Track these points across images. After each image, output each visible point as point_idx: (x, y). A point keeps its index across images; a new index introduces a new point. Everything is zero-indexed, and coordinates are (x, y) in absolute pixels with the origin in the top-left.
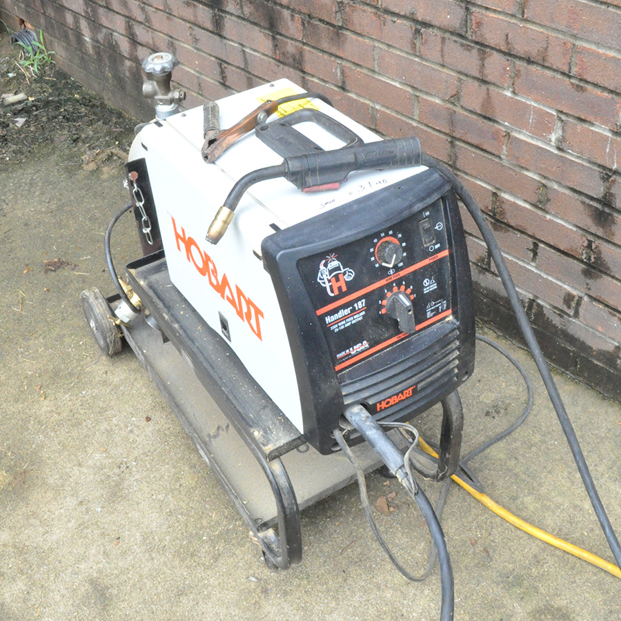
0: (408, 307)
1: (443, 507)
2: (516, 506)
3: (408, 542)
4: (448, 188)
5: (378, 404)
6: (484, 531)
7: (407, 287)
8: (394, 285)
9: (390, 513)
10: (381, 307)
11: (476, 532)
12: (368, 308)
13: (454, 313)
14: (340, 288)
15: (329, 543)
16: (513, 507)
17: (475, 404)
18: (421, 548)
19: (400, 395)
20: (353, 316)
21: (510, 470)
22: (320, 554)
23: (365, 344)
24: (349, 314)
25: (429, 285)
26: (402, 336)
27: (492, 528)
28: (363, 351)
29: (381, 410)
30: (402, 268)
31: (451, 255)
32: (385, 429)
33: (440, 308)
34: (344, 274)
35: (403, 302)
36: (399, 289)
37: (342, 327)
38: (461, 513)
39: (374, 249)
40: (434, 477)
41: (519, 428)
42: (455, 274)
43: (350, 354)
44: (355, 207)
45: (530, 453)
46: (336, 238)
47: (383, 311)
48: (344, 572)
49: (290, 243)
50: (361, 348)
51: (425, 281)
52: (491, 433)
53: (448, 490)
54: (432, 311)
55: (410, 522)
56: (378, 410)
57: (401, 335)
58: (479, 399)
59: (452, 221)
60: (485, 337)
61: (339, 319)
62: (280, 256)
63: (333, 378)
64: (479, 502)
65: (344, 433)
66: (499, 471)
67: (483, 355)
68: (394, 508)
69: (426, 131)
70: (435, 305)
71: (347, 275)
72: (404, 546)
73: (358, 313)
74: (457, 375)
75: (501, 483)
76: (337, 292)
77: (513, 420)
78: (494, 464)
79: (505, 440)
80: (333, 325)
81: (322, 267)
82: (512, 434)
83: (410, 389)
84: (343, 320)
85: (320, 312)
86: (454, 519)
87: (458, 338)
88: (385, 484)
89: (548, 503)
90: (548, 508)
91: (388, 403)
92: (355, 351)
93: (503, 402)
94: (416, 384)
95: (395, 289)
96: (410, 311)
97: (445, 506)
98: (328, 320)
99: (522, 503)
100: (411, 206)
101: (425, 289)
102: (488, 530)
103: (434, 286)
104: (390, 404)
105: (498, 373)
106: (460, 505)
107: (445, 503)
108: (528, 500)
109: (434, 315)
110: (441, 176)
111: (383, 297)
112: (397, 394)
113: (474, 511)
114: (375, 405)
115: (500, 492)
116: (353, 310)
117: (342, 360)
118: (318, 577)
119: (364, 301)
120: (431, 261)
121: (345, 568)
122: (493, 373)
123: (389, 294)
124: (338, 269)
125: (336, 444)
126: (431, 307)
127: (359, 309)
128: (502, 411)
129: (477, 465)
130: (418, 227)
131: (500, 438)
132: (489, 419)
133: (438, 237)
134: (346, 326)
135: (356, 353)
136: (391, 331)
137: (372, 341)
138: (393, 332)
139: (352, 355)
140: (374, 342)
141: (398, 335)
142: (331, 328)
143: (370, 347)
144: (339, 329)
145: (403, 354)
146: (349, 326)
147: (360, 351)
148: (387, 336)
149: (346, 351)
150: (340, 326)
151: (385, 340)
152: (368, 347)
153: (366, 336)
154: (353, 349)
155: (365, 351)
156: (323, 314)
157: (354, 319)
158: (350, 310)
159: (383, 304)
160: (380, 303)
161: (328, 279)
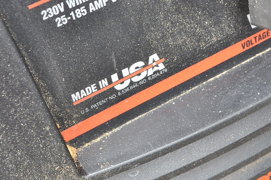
26: (254, 40)
28: (149, 83)
37: (79, 13)
43: (113, 91)
50: (143, 75)
57: (252, 38)
80: (50, 4)
92: (127, 83)
134: (92, 8)
135: (129, 86)
136: (227, 28)
137: (175, 55)
138: (232, 30)
139: (119, 94)
140: (181, 56)
141: (245, 38)
142: (42, 13)
143: (169, 69)
144: (71, 16)
145: (258, 89)
146: (102, 8)
147: (141, 81)
148: (215, 39)
149: (100, 82)
150: (74, 9)
151: (211, 51)
152: (165, 71)
153: (157, 40)
154: (121, 76)
155: (157, 82)
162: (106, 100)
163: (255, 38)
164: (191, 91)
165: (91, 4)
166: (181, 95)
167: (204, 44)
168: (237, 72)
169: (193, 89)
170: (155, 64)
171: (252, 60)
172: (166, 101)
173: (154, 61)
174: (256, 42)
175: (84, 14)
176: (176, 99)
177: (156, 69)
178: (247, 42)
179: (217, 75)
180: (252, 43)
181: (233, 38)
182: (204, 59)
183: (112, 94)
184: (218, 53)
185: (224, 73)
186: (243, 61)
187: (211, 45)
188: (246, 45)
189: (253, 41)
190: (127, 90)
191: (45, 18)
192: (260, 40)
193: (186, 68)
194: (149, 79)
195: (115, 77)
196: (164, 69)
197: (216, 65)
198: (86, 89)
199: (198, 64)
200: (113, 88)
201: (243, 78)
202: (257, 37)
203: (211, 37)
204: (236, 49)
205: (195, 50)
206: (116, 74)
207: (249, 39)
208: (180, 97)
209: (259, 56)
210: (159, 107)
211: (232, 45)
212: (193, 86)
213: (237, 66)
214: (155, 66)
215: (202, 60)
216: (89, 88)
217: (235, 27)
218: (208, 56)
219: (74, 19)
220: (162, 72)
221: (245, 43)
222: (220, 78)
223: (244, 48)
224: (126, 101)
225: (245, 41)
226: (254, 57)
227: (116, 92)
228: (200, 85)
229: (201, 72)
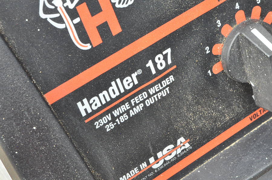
8: (237, 6)
10: (212, 59)
14: (103, 29)
20: (146, 89)
24: (135, 87)
28: (178, 159)
35: (259, 42)
36: (248, 13)
37: (123, 119)
43: (151, 170)
47: (217, 69)
50: (174, 154)
57: (257, 111)
61: (113, 100)
73: (160, 81)
76: (97, 40)
80: (101, 117)
84: (123, 103)
85: (57, 94)
92: (161, 162)
98: (85, 107)
111: (213, 37)
116: (145, 77)
119: (169, 51)
123: (227, 30)
127: (159, 72)
134: (132, 113)
135: (163, 164)
136: (237, 108)
137: (197, 135)
138: (241, 109)
139: (156, 171)
140: (202, 135)
141: (252, 113)
142: (95, 124)
143: (193, 146)
144: (117, 122)
145: (266, 154)
146: (139, 112)
147: (172, 159)
148: (228, 118)
149: (141, 165)
150: (118, 117)
151: (225, 128)
152: (190, 149)
153: (182, 127)
154: (156, 158)
155: (184, 158)
156: (69, 96)
157: (150, 96)
158: (138, 77)
159: (214, 53)
160: (208, 52)
161: (67, 8)
162: (146, 178)
163: (260, 111)
164: (212, 160)
165: (131, 111)
166: (204, 163)
167: (219, 123)
168: (248, 140)
169: (213, 157)
170: (182, 144)
171: (259, 128)
172: (192, 170)
173: (181, 143)
174: (261, 114)
175: (126, 119)
176: (201, 167)
177: (183, 148)
178: (254, 115)
179: (231, 144)
180: (258, 115)
181: (242, 114)
182: (221, 134)
183: (150, 172)
184: (231, 127)
185: (237, 142)
186: (252, 130)
187: (225, 123)
188: (253, 118)
189: (259, 113)
190: (162, 167)
191: (97, 127)
192: (264, 112)
193: (207, 143)
194: (178, 156)
195: (152, 160)
196: (190, 147)
197: (230, 137)
198: (131, 172)
199: (216, 139)
200: (151, 168)
201: (253, 145)
202: (261, 110)
203: (224, 117)
204: (246, 122)
205: (213, 128)
206: (153, 157)
207: (255, 113)
208: (203, 166)
209: (265, 124)
210: (187, 175)
211: (242, 119)
212: (213, 155)
213: (247, 135)
214: (182, 146)
215: (218, 135)
216: (133, 171)
217: (243, 107)
218: (223, 132)
219: (119, 123)
220: (188, 149)
221: (252, 116)
222: (234, 146)
223: (251, 120)
224: (161, 175)
225: (252, 114)
226: (260, 125)
227: (154, 170)
228: (219, 154)
229: (218, 144)
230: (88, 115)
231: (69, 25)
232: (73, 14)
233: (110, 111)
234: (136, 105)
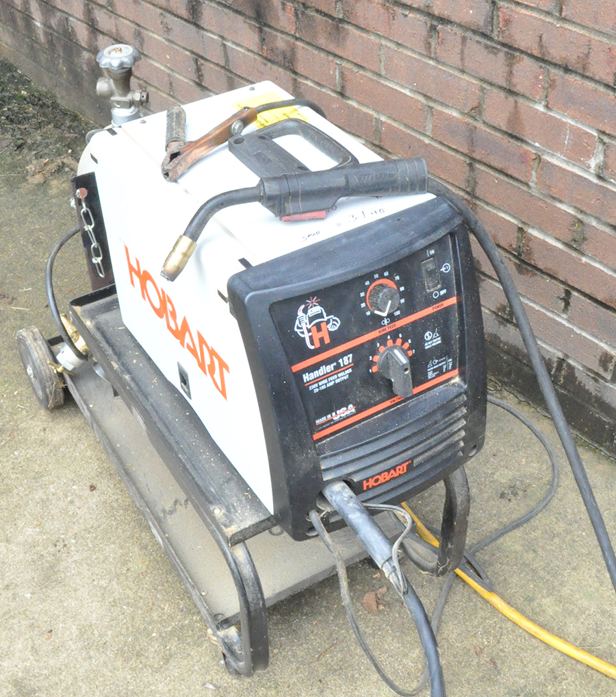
0: (404, 365)
1: (444, 607)
2: (532, 609)
3: (399, 648)
4: (457, 221)
5: (365, 482)
6: (491, 638)
7: (404, 340)
8: (389, 337)
9: (380, 612)
10: (372, 364)
11: (482, 638)
12: (356, 364)
13: (462, 374)
14: (322, 340)
15: (305, 646)
16: (528, 609)
17: (487, 483)
18: (414, 655)
19: (392, 471)
20: (336, 374)
21: (528, 565)
22: (292, 659)
23: (351, 409)
24: (332, 372)
25: (432, 340)
26: (396, 400)
27: (501, 635)
28: (348, 417)
29: (368, 489)
30: (399, 318)
31: (460, 304)
32: (372, 513)
33: (445, 367)
34: (328, 322)
35: (397, 357)
36: (394, 342)
37: (323, 387)
38: (465, 615)
39: (366, 294)
40: (434, 571)
41: (540, 515)
42: (464, 327)
43: (332, 420)
44: (344, 241)
45: (552, 545)
46: (319, 279)
47: (374, 369)
48: (320, 681)
49: (262, 282)
50: (345, 414)
51: (427, 334)
52: (505, 520)
53: (450, 587)
54: (434, 371)
55: (403, 624)
56: (365, 488)
57: (395, 399)
58: (493, 478)
59: (462, 262)
60: (504, 402)
61: (320, 377)
62: (250, 299)
63: (311, 449)
64: (488, 602)
65: (322, 515)
66: (513, 566)
67: (501, 425)
68: (384, 606)
69: (441, 150)
70: (438, 363)
71: (331, 324)
72: (394, 653)
73: (344, 371)
74: (463, 450)
75: (515, 580)
76: (318, 345)
77: (533, 504)
78: (507, 557)
79: (522, 529)
80: (313, 384)
81: (300, 313)
82: (532, 521)
83: (405, 465)
84: (325, 379)
85: (297, 368)
86: (456, 622)
87: (465, 405)
88: (374, 576)
89: (571, 607)
90: (571, 613)
91: (377, 480)
92: (338, 417)
93: (522, 482)
94: (412, 459)
95: (390, 343)
96: (406, 370)
97: (446, 606)
98: (307, 377)
99: (540, 605)
100: (411, 243)
101: (426, 344)
102: (496, 637)
103: (438, 341)
104: (379, 482)
105: (518, 447)
106: (464, 605)
107: (446, 602)
108: (547, 602)
109: (437, 376)
110: (450, 206)
111: (374, 352)
112: (388, 471)
113: (481, 613)
114: (361, 483)
115: (513, 591)
116: (338, 367)
117: (322, 427)
118: (289, 686)
119: (351, 355)
120: (435, 310)
121: (321, 677)
122: (512, 446)
123: (382, 349)
124: (320, 316)
125: (312, 528)
126: (434, 366)
127: (345, 366)
128: (520, 493)
129: (487, 558)
130: (420, 269)
131: (516, 525)
132: (503, 501)
133: (445, 280)
134: (328, 386)
136: (383, 394)
137: (359, 405)
138: (385, 395)
139: (335, 422)
140: (362, 406)
141: (392, 399)
142: (309, 387)
143: (357, 412)
144: (320, 389)
145: (397, 422)
146: (331, 386)
147: (344, 416)
148: (378, 399)
149: (328, 416)
150: (321, 386)
151: (376, 404)
152: (355, 413)
153: (352, 398)
154: (336, 414)
155: (351, 417)
156: (300, 370)
157: (338, 378)
158: (334, 366)
159: (374, 360)
160: (371, 359)
161: (307, 328)
162: (329, 424)
163: (397, 398)
164: (366, 422)
165: (328, 384)
166: (362, 424)
167: (373, 401)
168: (388, 414)
171: (395, 409)
172: (354, 426)
176: (359, 425)
177: (351, 411)
179: (378, 415)
181: (386, 398)
184: (379, 405)
185: (381, 414)
186: (391, 409)
187: (376, 401)
190: (338, 420)
191: (310, 389)
192: (399, 399)
193: (364, 411)
194: (348, 415)
196: (355, 411)
197: (378, 410)
199: (370, 410)
201: (390, 417)
203: (376, 398)
205: (369, 403)
206: (334, 413)
209: (398, 407)
210: (351, 429)
211: (386, 401)
212: (367, 420)
213: (388, 411)
215: (371, 408)
216: (323, 418)
217: (387, 394)
218: (374, 407)
221: (392, 401)
222: (380, 416)
223: (391, 403)
224: (337, 425)
226: (396, 407)
227: (334, 420)
228: (370, 419)
229: (371, 413)
230: (307, 382)
231: (306, 336)
232: (309, 331)
233: (317, 382)
234: (331, 381)
